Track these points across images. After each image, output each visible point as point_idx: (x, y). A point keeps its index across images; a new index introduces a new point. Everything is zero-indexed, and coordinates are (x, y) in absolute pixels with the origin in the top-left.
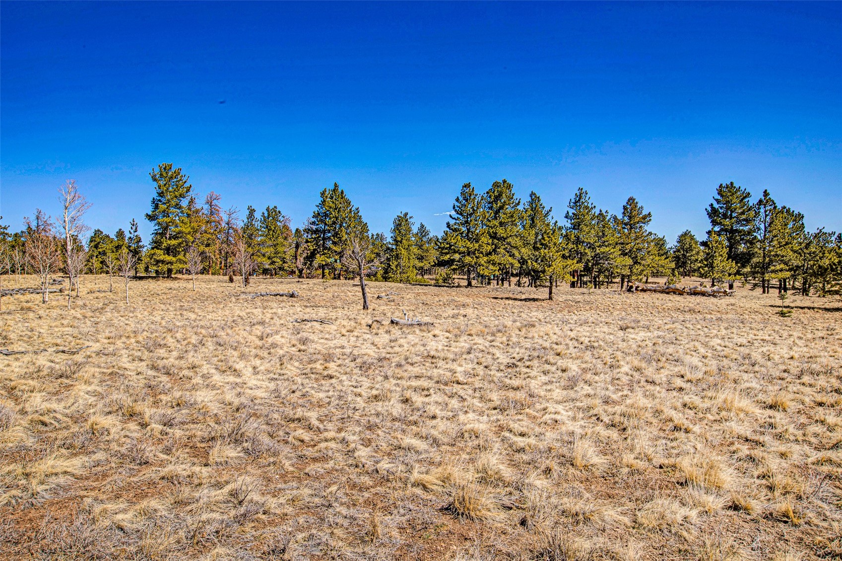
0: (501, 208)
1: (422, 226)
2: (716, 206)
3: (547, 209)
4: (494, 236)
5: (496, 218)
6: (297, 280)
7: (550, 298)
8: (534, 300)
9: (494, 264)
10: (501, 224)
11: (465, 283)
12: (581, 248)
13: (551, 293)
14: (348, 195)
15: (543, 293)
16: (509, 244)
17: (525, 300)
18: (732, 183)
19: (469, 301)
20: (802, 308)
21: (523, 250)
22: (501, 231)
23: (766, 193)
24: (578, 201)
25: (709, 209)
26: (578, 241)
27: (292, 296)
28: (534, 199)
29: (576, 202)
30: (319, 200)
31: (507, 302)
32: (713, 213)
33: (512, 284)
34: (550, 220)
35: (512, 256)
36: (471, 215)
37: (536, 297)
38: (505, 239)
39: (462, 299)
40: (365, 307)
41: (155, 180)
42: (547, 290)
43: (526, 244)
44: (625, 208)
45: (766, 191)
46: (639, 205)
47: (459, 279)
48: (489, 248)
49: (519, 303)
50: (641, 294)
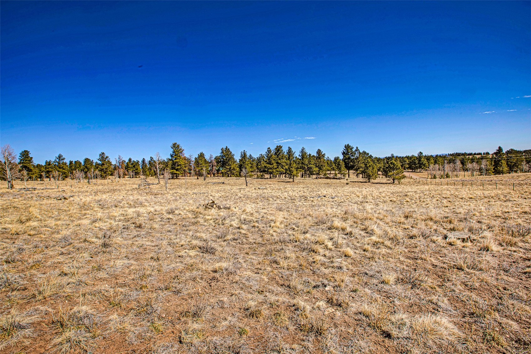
0: (279, 154)
1: (250, 155)
2: (344, 151)
3: (294, 152)
4: (277, 163)
5: (278, 157)
7: (293, 181)
8: (289, 182)
9: (278, 172)
10: (279, 159)
11: (269, 177)
12: (303, 166)
14: (231, 150)
15: (291, 180)
16: (282, 165)
17: (287, 182)
19: (271, 183)
20: (353, 182)
21: (286, 167)
22: (279, 161)
23: (357, 148)
24: (303, 151)
25: (343, 152)
26: (302, 163)
27: (223, 183)
28: (290, 149)
29: (302, 151)
30: (221, 151)
31: (282, 183)
32: (344, 153)
33: (283, 177)
34: (295, 156)
35: (283, 168)
36: (270, 157)
37: (290, 181)
38: (280, 164)
39: (270, 182)
40: (247, 185)
41: (173, 148)
42: (292, 179)
43: (287, 164)
44: (317, 152)
46: (321, 151)
47: (267, 176)
48: (276, 167)
49: (285, 183)
50: (319, 179)
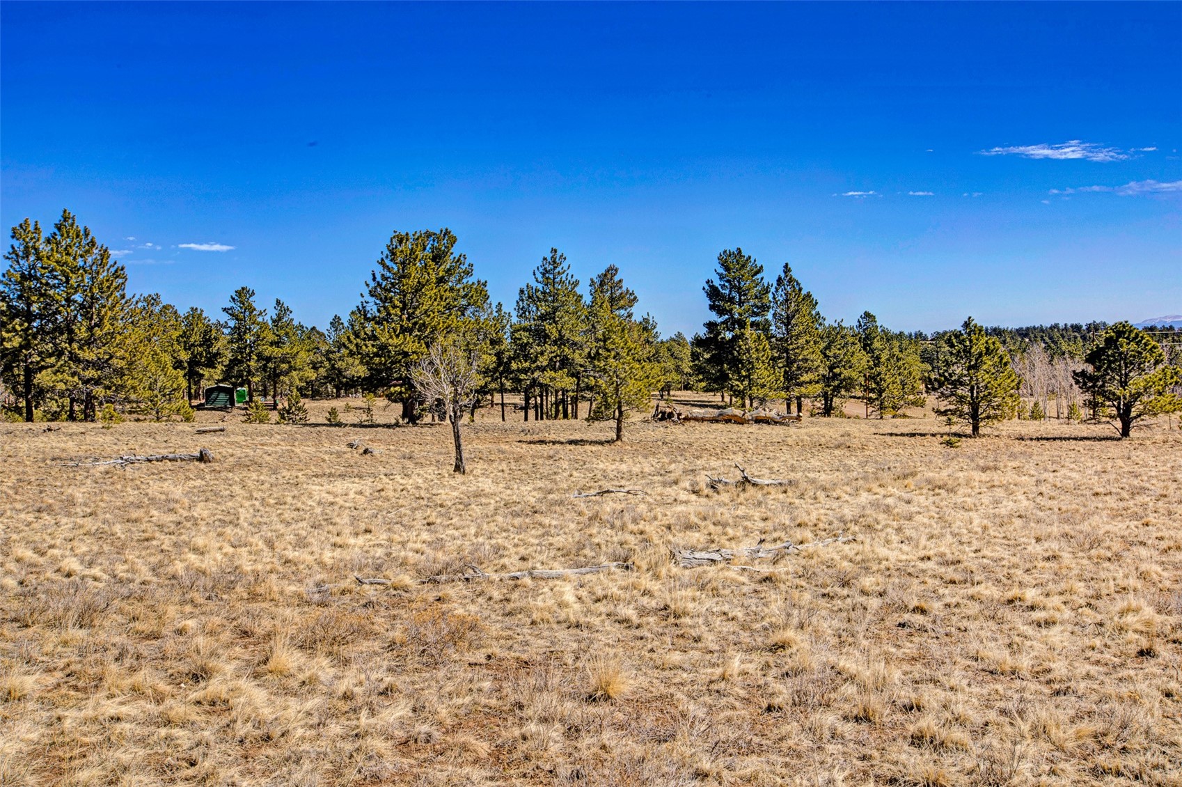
2: (717, 283)
6: (46, 425)
13: (619, 430)
18: (739, 251)
23: (787, 269)
25: (708, 287)
32: (713, 294)
45: (787, 264)
